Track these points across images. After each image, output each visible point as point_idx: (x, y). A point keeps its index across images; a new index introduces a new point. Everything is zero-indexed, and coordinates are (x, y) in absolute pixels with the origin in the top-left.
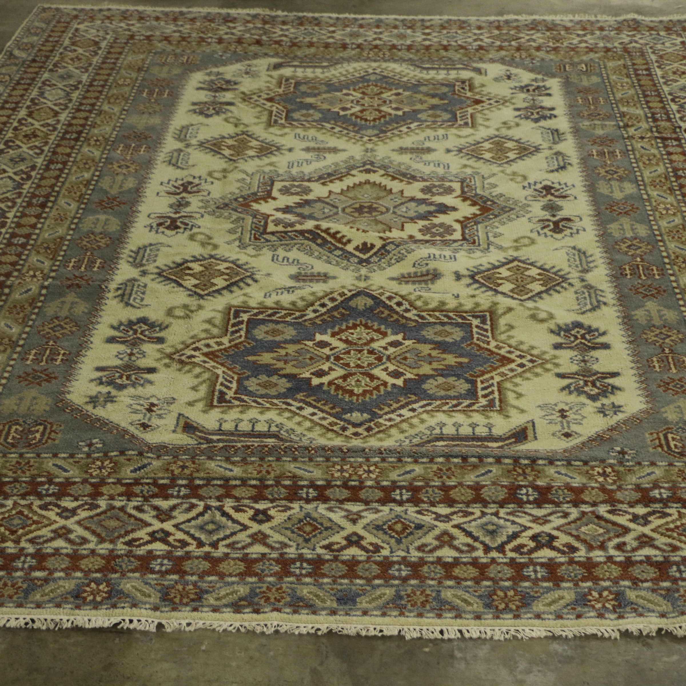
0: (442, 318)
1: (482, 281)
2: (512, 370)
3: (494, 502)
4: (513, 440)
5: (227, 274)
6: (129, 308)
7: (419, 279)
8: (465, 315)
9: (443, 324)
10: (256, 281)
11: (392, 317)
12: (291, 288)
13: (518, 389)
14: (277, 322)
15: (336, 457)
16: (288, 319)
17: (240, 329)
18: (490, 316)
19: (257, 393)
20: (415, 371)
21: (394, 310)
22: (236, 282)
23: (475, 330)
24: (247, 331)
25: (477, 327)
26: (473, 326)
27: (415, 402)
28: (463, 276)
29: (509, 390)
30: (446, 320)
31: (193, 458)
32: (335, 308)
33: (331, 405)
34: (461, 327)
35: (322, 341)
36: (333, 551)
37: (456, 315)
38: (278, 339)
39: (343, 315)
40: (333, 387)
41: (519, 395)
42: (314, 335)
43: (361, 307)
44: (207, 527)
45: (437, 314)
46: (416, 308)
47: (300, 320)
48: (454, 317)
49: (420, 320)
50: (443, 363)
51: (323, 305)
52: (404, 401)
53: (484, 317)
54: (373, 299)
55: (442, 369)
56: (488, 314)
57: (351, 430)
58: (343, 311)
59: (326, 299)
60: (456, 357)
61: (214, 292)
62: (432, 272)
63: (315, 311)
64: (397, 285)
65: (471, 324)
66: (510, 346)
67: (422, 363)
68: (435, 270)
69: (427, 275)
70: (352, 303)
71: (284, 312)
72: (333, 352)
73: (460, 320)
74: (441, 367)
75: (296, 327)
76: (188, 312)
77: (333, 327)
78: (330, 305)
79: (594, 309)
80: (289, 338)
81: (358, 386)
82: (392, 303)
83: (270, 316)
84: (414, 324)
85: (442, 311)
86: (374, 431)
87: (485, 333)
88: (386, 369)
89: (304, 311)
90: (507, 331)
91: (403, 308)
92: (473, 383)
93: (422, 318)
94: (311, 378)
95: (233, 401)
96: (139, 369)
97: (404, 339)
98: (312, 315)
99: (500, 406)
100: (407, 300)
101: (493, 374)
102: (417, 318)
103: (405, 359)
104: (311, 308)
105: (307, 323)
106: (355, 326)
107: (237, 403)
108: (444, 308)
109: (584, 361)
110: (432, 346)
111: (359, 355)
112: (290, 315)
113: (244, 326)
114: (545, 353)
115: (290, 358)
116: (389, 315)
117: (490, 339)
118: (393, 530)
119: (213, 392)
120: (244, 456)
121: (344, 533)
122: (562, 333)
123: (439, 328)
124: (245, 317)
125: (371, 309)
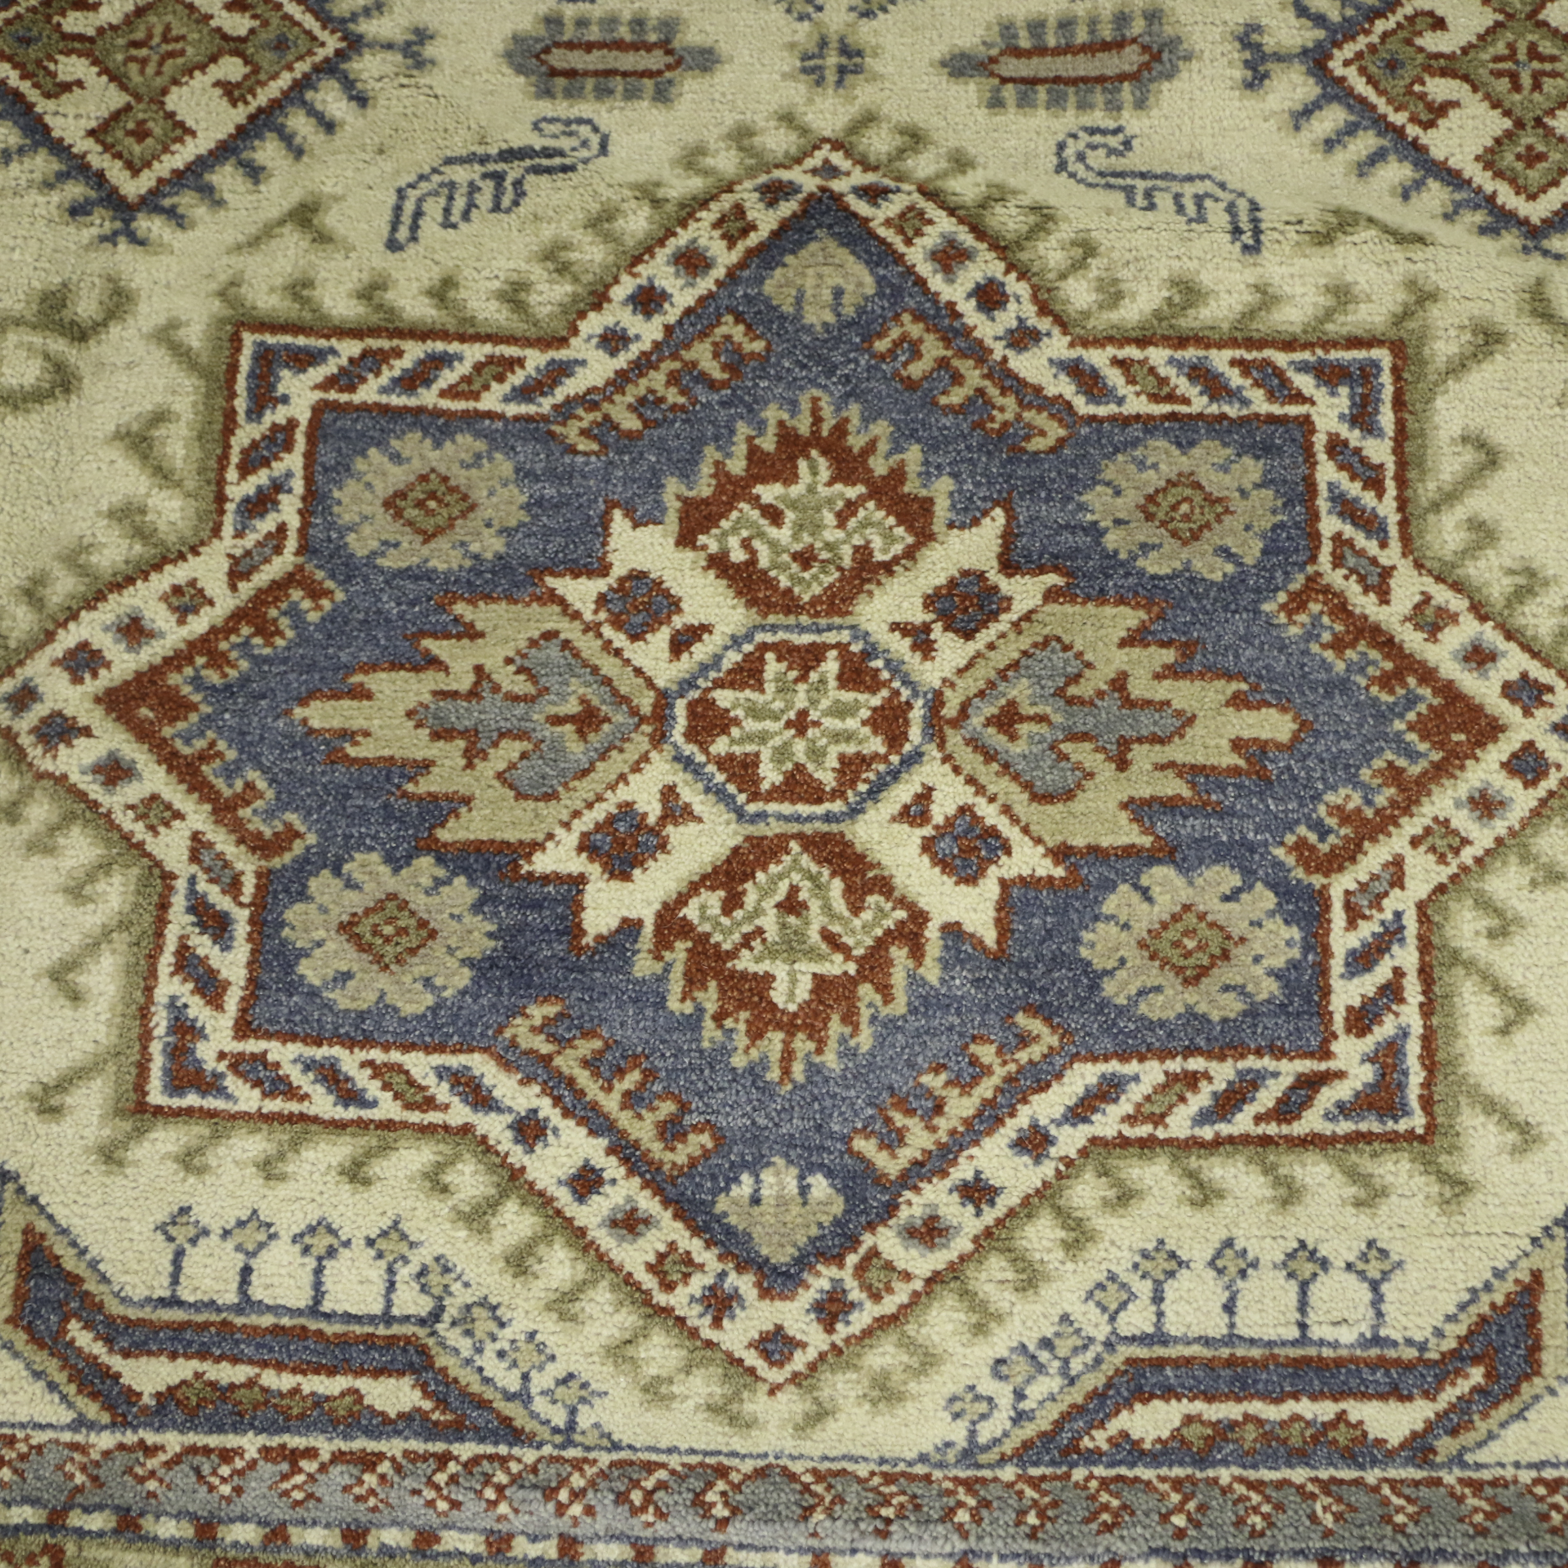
0: (1182, 385)
1: (1361, 86)
2: (1485, 805)
4: (1477, 1375)
5: (235, 46)
7: (1082, 66)
8: (1281, 359)
9: (1184, 430)
10: (361, 99)
11: (957, 379)
12: (510, 155)
14: (441, 427)
15: (682, 1541)
16: (491, 400)
17: (279, 486)
18: (1396, 371)
19: (342, 999)
20: (1053, 822)
21: (967, 332)
22: (276, 105)
23: (1327, 472)
24: (313, 499)
25: (1336, 446)
26: (1320, 441)
27: (1047, 1074)
28: (1279, 58)
29: (1470, 965)
30: (1199, 403)
32: (702, 317)
33: (667, 1108)
34: (1264, 450)
35: (638, 576)
37: (1244, 366)
38: (443, 555)
39: (735, 362)
40: (680, 951)
41: (1515, 1012)
42: (605, 521)
43: (817, 316)
45: (1158, 356)
46: (1062, 323)
47: (546, 405)
48: (1235, 378)
49: (1082, 406)
50: (1177, 752)
51: (648, 300)
52: (1000, 1072)
53: (1367, 373)
54: (872, 264)
56: (1383, 356)
57: (753, 1312)
58: (738, 332)
59: (663, 255)
60: (1238, 701)
61: (179, 178)
62: (1138, 27)
63: (613, 340)
64: (981, 114)
65: (1306, 423)
66: (1480, 611)
67: (1081, 753)
68: (1153, 17)
69: (1118, 45)
70: (778, 286)
71: (475, 353)
72: (687, 663)
73: (1260, 403)
74: (1172, 786)
75: (525, 450)
76: (58, 345)
77: (686, 469)
78: (682, 295)
80: (492, 545)
81: (791, 947)
82: (958, 292)
83: (411, 381)
84: (1055, 431)
85: (1182, 342)
86: (860, 1320)
87: (1368, 499)
88: (917, 811)
89: (563, 342)
90: (1471, 479)
91: (1007, 318)
92: (1313, 918)
94: (580, 881)
95: (232, 1082)
97: (1009, 566)
98: (598, 368)
99: (1427, 1103)
100: (1022, 276)
101: (1396, 842)
102: (1065, 387)
103: (1007, 720)
104: (593, 324)
105: (572, 432)
106: (787, 456)
107: (247, 1097)
108: (1189, 322)
110: (1130, 618)
111: (801, 698)
112: (503, 368)
113: (293, 462)
115: (490, 712)
116: (942, 363)
117: (1391, 555)
119: (145, 1015)
120: (279, 1512)
123: (1165, 457)
124: (299, 399)
125: (863, 328)
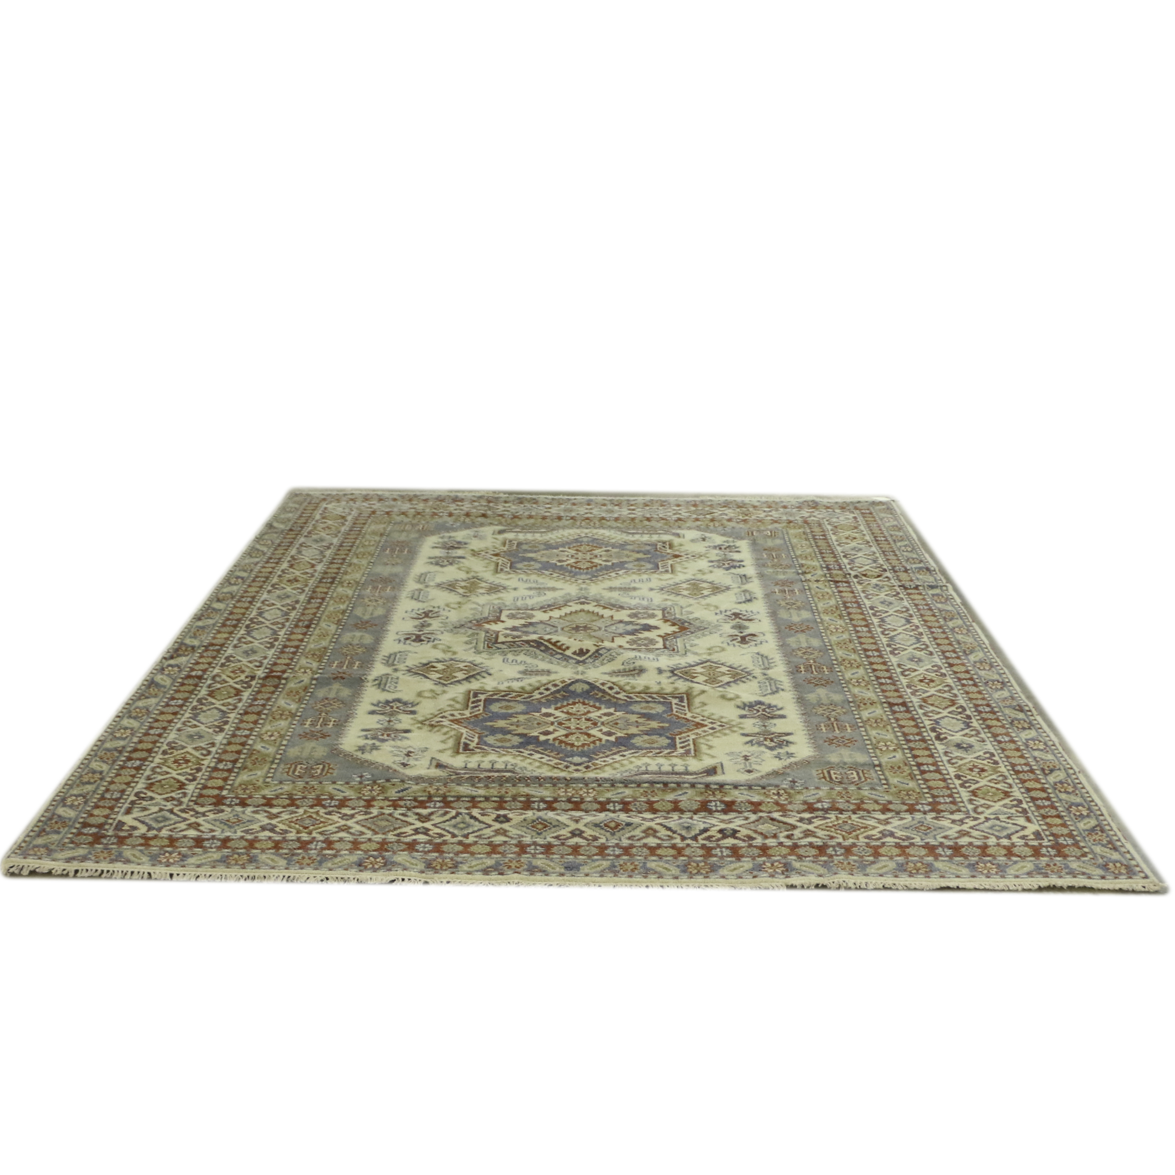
0: (647, 698)
1: (680, 675)
2: (705, 731)
3: (689, 811)
4: (706, 774)
5: (466, 670)
6: (385, 693)
7: (628, 673)
8: (665, 696)
9: (648, 702)
10: (490, 674)
11: (605, 697)
12: (520, 678)
13: (709, 743)
14: (508, 701)
15: (561, 784)
16: (519, 699)
17: (479, 705)
18: (687, 696)
19: (496, 745)
20: (625, 732)
21: (607, 692)
22: (474, 675)
23: (674, 706)
24: (485, 706)
25: (676, 704)
26: (673, 703)
27: (625, 751)
28: (664, 671)
29: (702, 744)
30: (650, 699)
31: (445, 784)
32: (558, 691)
33: (556, 753)
34: (663, 704)
35: (547, 713)
36: (560, 839)
37: (659, 696)
38: (510, 711)
39: (564, 696)
40: (557, 741)
41: (710, 747)
42: (541, 709)
43: (579, 691)
44: (459, 826)
45: (642, 695)
46: (625, 691)
47: (529, 699)
48: (657, 697)
49: (628, 700)
50: (648, 726)
51: (547, 689)
52: (616, 750)
53: (682, 697)
54: (589, 685)
55: (647, 731)
56: (685, 695)
57: (573, 767)
58: (564, 693)
59: (550, 685)
60: (658, 723)
61: (455, 682)
62: (638, 668)
63: (541, 693)
64: (609, 676)
65: (670, 702)
66: (703, 716)
67: (630, 726)
68: (640, 666)
69: (634, 670)
70: (572, 688)
71: (514, 694)
72: (557, 719)
73: (662, 700)
74: (646, 729)
75: (525, 704)
76: (434, 694)
77: (556, 704)
78: (553, 689)
79: (773, 693)
80: (519, 711)
81: (578, 741)
82: (605, 688)
83: (503, 696)
84: (623, 702)
85: (647, 693)
86: (592, 768)
87: (683, 708)
88: (601, 730)
89: (531, 693)
90: (701, 706)
91: (614, 691)
92: (673, 740)
93: (630, 698)
94: (539, 736)
95: (475, 749)
96: (397, 730)
97: (615, 712)
98: (539, 696)
99: (695, 754)
100: (617, 686)
101: (689, 734)
102: (626, 698)
103: (617, 724)
104: (537, 692)
105: (534, 702)
106: (574, 704)
107: (479, 750)
108: (648, 691)
109: (764, 726)
110: (639, 716)
111: (578, 722)
112: (520, 696)
113: (482, 703)
114: (732, 721)
115: (520, 723)
116: (602, 696)
117: (687, 712)
118: (608, 827)
119: (459, 743)
120: (486, 783)
121: (570, 829)
122: (747, 708)
123: (644, 705)
124: (482, 697)
125: (588, 692)
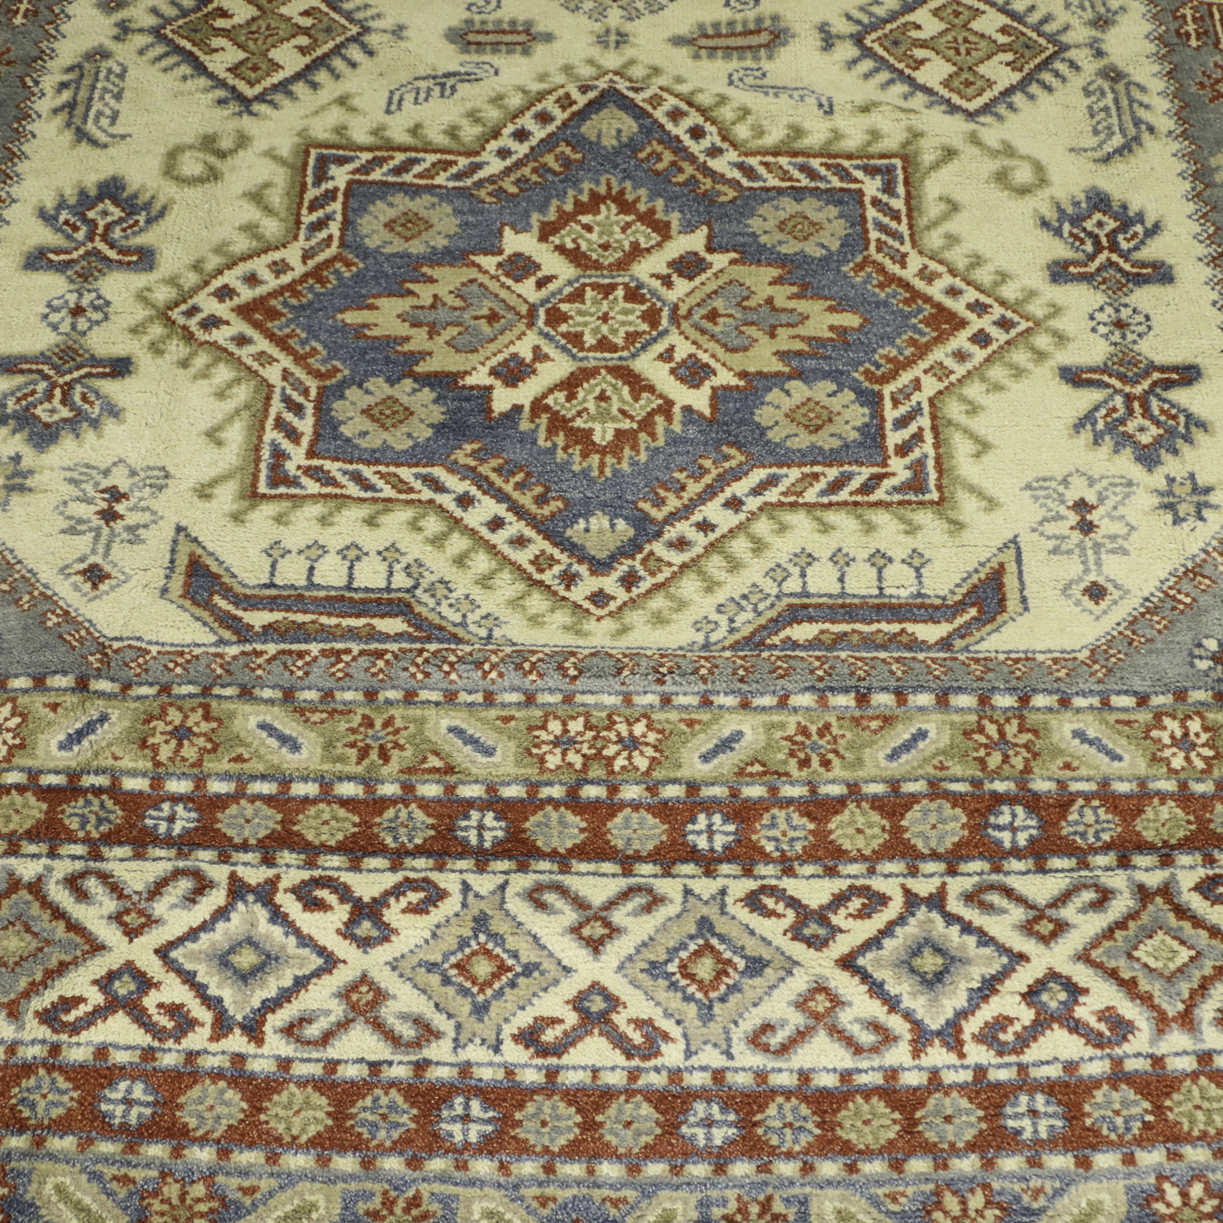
0: (796, 174)
1: (881, 51)
2: (961, 356)
3: (935, 856)
4: (973, 612)
5: (306, 31)
6: (85, 148)
7: (740, 42)
8: (846, 163)
9: (798, 193)
10: (371, 53)
11: (681, 170)
12: (448, 75)
13: (979, 425)
14: (414, 191)
15: (551, 691)
16: (441, 179)
17: (329, 217)
18: (904, 169)
19: (364, 443)
20: (738, 361)
21: (685, 149)
22: (326, 56)
23: (871, 213)
24: (347, 223)
25: (876, 202)
26: (867, 200)
27: (739, 473)
28: (839, 37)
29: (957, 426)
30: (805, 182)
31: (206, 691)
32: (548, 143)
33: (539, 490)
34: (840, 202)
35: (518, 255)
36: (544, 1051)
37: (828, 166)
38: (416, 247)
39: (567, 163)
40: (544, 419)
41: (983, 447)
42: (501, 232)
43: (609, 142)
44: (236, 959)
45: (783, 161)
46: (734, 145)
47: (469, 182)
48: (823, 171)
49: (745, 182)
50: (801, 331)
51: (521, 135)
52: (714, 473)
53: (890, 170)
54: (636, 118)
55: (799, 354)
56: (898, 162)
57: (588, 584)
58: (568, 150)
59: (529, 114)
60: (831, 309)
61: (275, 88)
62: (767, 23)
63: (503, 153)
64: (690, 62)
65: (860, 192)
66: (953, 272)
67: (752, 331)
68: (775, 18)
69: (758, 31)
70: (588, 129)
71: (432, 158)
72: (544, 292)
73: (836, 182)
74: (799, 346)
75: (458, 203)
76: (212, 159)
77: (543, 208)
78: (539, 133)
79: (1128, 147)
80: (441, 242)
81: (604, 416)
82: (680, 130)
83: (398, 171)
84: (732, 194)
85: (795, 154)
86: (645, 586)
87: (894, 225)
88: (667, 356)
89: (477, 153)
90: (945, 217)
91: (706, 143)
92: (873, 401)
93: (749, 173)
94: (490, 388)
95: (304, 480)
97: (710, 249)
98: (495, 166)
99: (939, 488)
100: (714, 123)
101: (917, 371)
102: (737, 174)
103: (713, 316)
104: (493, 145)
105: (482, 193)
106: (594, 203)
107: (312, 487)
108: (799, 145)
109: (1120, 325)
110: (775, 272)
111: (605, 307)
112: (446, 165)
113: (336, 206)
114: (1031, 294)
115: (442, 314)
116: (673, 164)
117: (907, 248)
118: (691, 977)
119: (258, 450)
120: (329, 684)
121: (571, 987)
122: (1067, 227)
123: (789, 206)
124: (340, 176)
125: (632, 147)
